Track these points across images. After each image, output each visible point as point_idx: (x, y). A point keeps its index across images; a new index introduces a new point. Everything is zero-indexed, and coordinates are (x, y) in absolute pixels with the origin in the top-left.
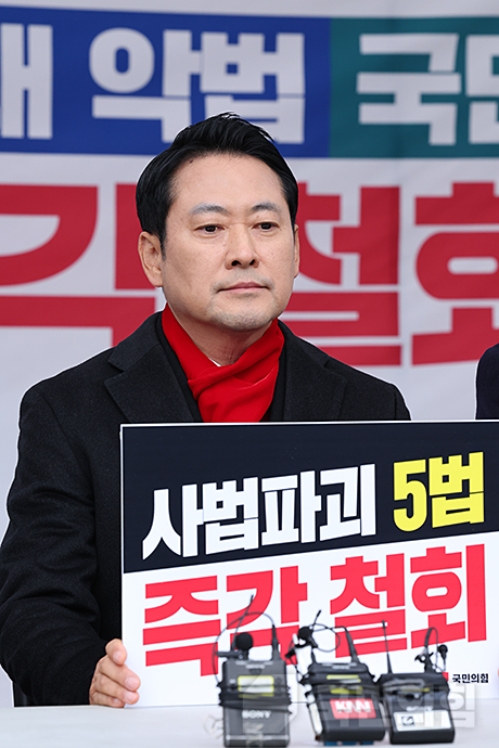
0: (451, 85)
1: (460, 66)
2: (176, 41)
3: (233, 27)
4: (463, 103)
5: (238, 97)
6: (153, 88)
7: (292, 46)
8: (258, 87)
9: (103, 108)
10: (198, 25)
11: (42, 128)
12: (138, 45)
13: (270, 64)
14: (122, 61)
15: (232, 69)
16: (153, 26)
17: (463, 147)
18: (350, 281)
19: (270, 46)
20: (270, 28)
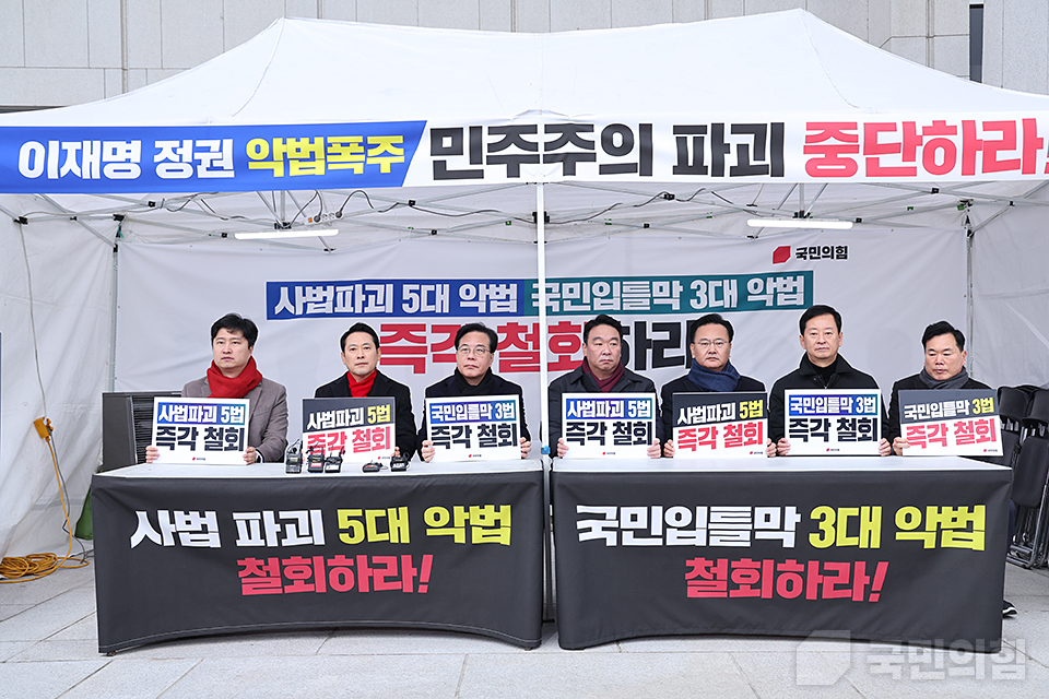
0: (558, 296)
1: (561, 291)
2: (482, 287)
3: (498, 282)
4: (561, 301)
5: (499, 300)
6: (476, 299)
7: (514, 287)
8: (504, 298)
9: (462, 304)
10: (488, 282)
11: (446, 310)
12: (472, 289)
13: (508, 292)
14: (468, 292)
15: (498, 293)
16: (476, 283)
17: (562, 312)
18: (530, 349)
19: (508, 287)
20: (508, 283)
